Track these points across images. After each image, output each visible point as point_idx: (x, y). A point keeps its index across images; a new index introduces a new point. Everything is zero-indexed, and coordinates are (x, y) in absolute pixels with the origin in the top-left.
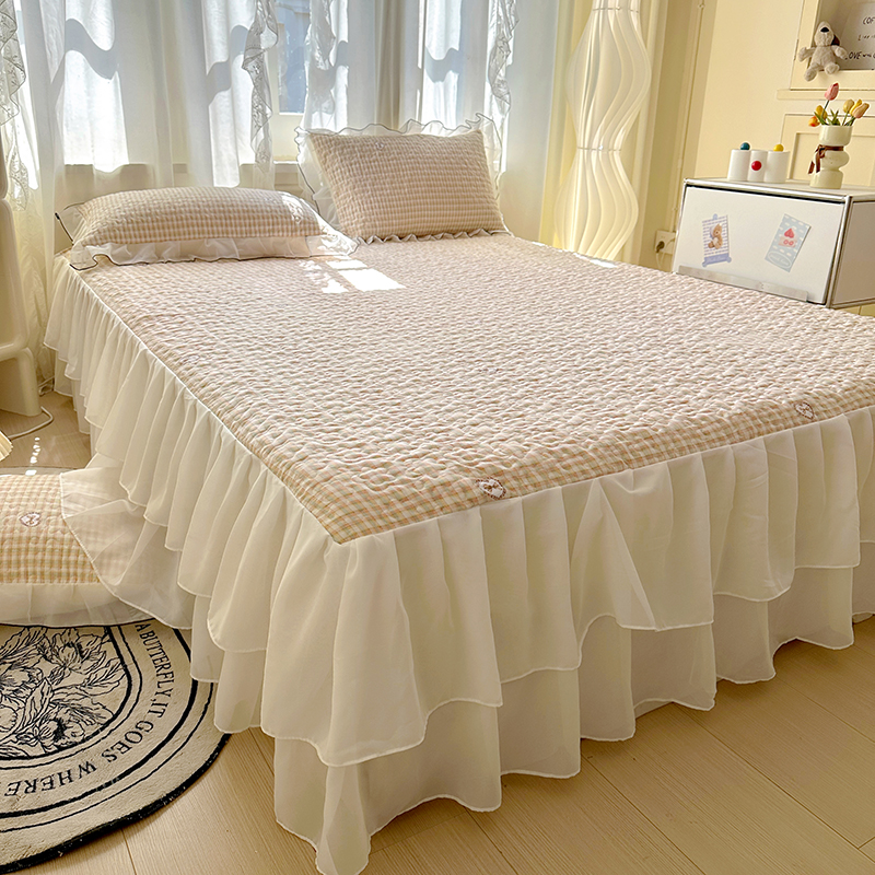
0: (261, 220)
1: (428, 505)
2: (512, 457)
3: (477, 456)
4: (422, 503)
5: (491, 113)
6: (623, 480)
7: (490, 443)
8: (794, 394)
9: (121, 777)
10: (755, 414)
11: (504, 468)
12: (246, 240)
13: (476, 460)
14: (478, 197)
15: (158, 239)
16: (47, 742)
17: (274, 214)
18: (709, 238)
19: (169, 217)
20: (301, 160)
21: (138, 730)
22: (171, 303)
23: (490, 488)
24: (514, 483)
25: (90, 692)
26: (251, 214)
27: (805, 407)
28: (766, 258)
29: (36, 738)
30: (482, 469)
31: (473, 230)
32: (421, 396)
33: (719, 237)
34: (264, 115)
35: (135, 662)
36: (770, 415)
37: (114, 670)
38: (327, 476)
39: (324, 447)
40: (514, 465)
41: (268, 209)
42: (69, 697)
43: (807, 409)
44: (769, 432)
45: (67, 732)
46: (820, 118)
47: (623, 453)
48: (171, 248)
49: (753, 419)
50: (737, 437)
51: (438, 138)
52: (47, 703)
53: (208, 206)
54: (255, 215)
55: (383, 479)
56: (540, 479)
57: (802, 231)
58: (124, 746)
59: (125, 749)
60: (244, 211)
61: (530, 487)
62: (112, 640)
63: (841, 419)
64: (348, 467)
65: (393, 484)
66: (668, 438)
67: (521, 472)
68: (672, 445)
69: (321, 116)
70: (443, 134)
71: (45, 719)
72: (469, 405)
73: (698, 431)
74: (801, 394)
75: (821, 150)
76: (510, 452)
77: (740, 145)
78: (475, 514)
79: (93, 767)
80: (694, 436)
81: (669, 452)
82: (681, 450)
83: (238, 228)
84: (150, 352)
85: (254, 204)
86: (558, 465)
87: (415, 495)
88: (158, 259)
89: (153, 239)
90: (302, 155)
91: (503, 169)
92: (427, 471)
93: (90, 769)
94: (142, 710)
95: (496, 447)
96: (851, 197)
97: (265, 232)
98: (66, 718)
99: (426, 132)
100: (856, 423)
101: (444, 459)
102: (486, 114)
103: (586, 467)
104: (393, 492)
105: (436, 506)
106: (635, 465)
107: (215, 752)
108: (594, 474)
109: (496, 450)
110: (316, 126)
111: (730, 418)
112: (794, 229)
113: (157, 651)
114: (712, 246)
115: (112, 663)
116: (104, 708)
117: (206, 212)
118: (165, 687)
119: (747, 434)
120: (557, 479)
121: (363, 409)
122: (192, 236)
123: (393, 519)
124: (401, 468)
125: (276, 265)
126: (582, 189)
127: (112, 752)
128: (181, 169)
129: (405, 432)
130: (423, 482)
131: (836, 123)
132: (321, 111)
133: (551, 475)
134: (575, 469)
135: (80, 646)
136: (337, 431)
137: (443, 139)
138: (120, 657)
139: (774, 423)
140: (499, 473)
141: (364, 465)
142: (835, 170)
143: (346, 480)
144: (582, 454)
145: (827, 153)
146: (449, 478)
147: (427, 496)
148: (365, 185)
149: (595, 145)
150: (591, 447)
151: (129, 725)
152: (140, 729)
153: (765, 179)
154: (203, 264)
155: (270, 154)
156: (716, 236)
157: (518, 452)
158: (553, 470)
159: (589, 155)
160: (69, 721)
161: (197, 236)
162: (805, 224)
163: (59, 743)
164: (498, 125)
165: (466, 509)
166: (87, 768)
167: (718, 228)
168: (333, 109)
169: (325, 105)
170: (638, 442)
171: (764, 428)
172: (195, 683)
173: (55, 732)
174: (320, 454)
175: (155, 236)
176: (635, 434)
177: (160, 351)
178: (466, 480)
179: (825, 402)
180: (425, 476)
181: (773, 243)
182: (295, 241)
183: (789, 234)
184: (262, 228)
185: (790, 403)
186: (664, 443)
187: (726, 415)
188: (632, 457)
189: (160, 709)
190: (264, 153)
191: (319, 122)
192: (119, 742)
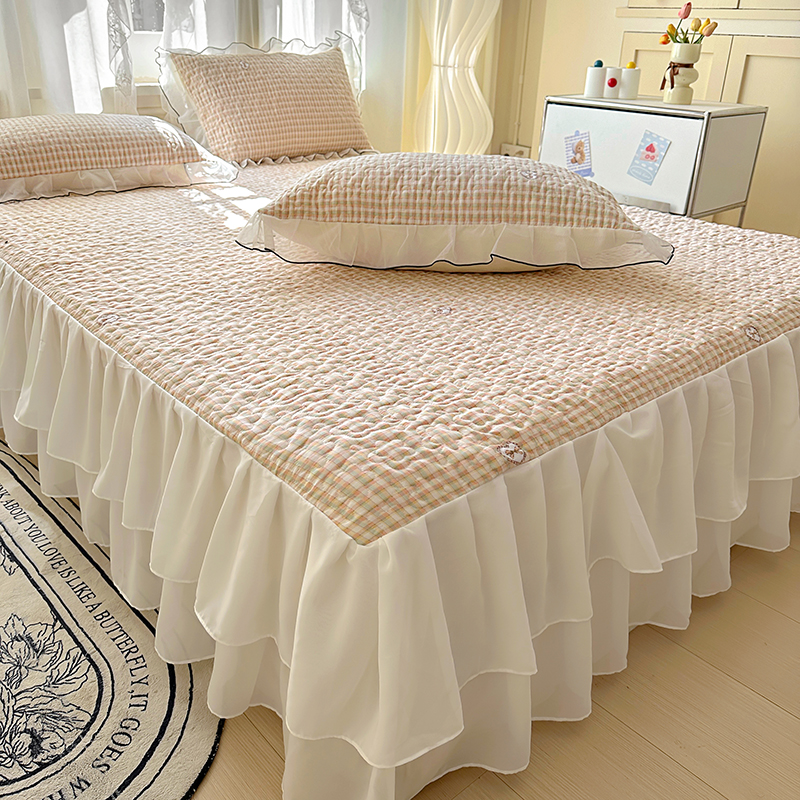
0: (136, 149)
1: (456, 484)
2: (521, 415)
3: (488, 419)
4: (450, 481)
5: (349, 31)
6: (623, 424)
7: (491, 398)
8: (740, 319)
9: (122, 788)
10: (717, 343)
11: (518, 429)
12: (123, 170)
13: (488, 423)
14: (345, 116)
15: (28, 173)
16: (25, 760)
17: (149, 141)
18: (571, 154)
19: (37, 149)
20: (163, 82)
21: (124, 730)
22: (62, 249)
23: (512, 453)
24: (532, 445)
25: (57, 692)
26: (125, 142)
27: (753, 330)
28: (629, 173)
29: (10, 756)
30: (497, 434)
31: (342, 150)
32: (391, 346)
33: (582, 154)
34: (122, 35)
35: (98, 649)
36: (728, 343)
37: (76, 662)
38: (340, 459)
39: (323, 421)
40: (527, 424)
41: (142, 136)
42: (36, 701)
43: (755, 333)
44: (728, 361)
45: (45, 744)
46: (671, 36)
47: (618, 396)
48: (43, 182)
49: (716, 348)
50: (706, 367)
51: (301, 56)
52: (11, 712)
53: (78, 135)
54: (129, 143)
55: (404, 453)
56: (552, 436)
57: (662, 146)
58: (114, 750)
59: (116, 755)
60: (117, 139)
61: (544, 445)
62: (64, 626)
63: (782, 338)
64: (360, 443)
65: (415, 459)
66: (651, 375)
67: (535, 431)
68: (657, 382)
69: (181, 34)
70: (305, 52)
71: (15, 731)
72: (446, 354)
73: (675, 365)
74: (745, 318)
75: (674, 67)
76: (517, 409)
77: (594, 63)
78: (500, 483)
79: (86, 783)
80: (674, 371)
81: (656, 390)
82: (665, 386)
83: (113, 158)
84: (59, 308)
85: (126, 131)
86: (565, 418)
87: (441, 472)
88: (30, 195)
89: (22, 174)
90: (165, 77)
91: (363, 88)
92: (445, 440)
93: (83, 785)
94: (122, 705)
95: (500, 403)
96: (710, 114)
97: (141, 160)
98: (38, 727)
99: (287, 50)
100: (794, 342)
101: (456, 425)
102: (344, 31)
103: (590, 417)
104: (418, 469)
105: (463, 482)
106: (630, 407)
107: (216, 743)
108: (598, 423)
109: (502, 407)
110: (176, 45)
111: (697, 348)
112: (655, 144)
113: (117, 633)
114: (574, 161)
115: (73, 654)
116: (78, 708)
117: (76, 142)
118: (140, 674)
119: (713, 363)
120: (567, 434)
121: (339, 366)
122: (64, 169)
123: (422, 503)
124: (417, 438)
125: (160, 196)
126: (440, 103)
127: (103, 761)
128: (36, 94)
129: (398, 392)
130: (446, 455)
131: (686, 41)
132: (181, 29)
133: (561, 431)
134: (582, 421)
135: (30, 639)
136: (326, 397)
137: (306, 57)
138: (79, 644)
139: (732, 350)
140: (516, 435)
141: (377, 438)
142: (686, 86)
143: (363, 461)
144: (583, 403)
145: (681, 70)
146: (471, 450)
147: (452, 473)
148: (234, 107)
149: (450, 63)
150: (588, 393)
151: (112, 726)
152: (127, 728)
153: (620, 96)
154: (79, 198)
155: (131, 76)
156: (579, 152)
157: (524, 408)
158: (562, 424)
159: (445, 72)
160: (43, 730)
161: (69, 168)
162: (666, 140)
163: (39, 758)
164: (357, 43)
165: (492, 479)
166: (80, 784)
167: (581, 144)
168: (193, 27)
169: (185, 22)
170: (627, 382)
171: (725, 357)
172: (171, 667)
173: (30, 747)
174: (321, 431)
175: (24, 171)
176: (622, 374)
177: (70, 306)
178: (487, 449)
179: (765, 324)
180: (445, 448)
181: (635, 158)
182: (174, 168)
183: (651, 148)
184: (138, 156)
185: (741, 327)
186: (650, 381)
187: (693, 346)
188: (627, 400)
189: (142, 701)
190: (125, 75)
191: (179, 40)
192: (107, 748)
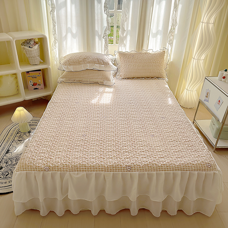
6: (74, 173)
7: (56, 158)
13: (49, 163)
23: (46, 169)
24: (51, 169)
28: (214, 105)
29: (4, 175)
30: (47, 165)
40: (54, 165)
42: (13, 169)
43: (130, 168)
47: (77, 168)
50: (107, 171)
52: (10, 169)
56: (57, 170)
61: (54, 170)
71: (7, 172)
73: (98, 168)
77: (225, 69)
78: (42, 173)
87: (33, 167)
93: (6, 183)
99: (148, 52)
103: (68, 169)
104: (30, 165)
105: (35, 170)
112: (220, 100)
114: (206, 96)
123: (27, 169)
127: (10, 181)
134: (65, 169)
139: (118, 170)
140: (50, 166)
144: (69, 166)
146: (40, 166)
148: (127, 66)
150: (72, 165)
157: (57, 162)
158: (61, 169)
165: (40, 171)
167: (208, 93)
173: (7, 175)
178: (43, 166)
179: (136, 167)
180: (37, 164)
186: (88, 169)
187: (107, 165)
188: (79, 170)
191: (121, 49)
